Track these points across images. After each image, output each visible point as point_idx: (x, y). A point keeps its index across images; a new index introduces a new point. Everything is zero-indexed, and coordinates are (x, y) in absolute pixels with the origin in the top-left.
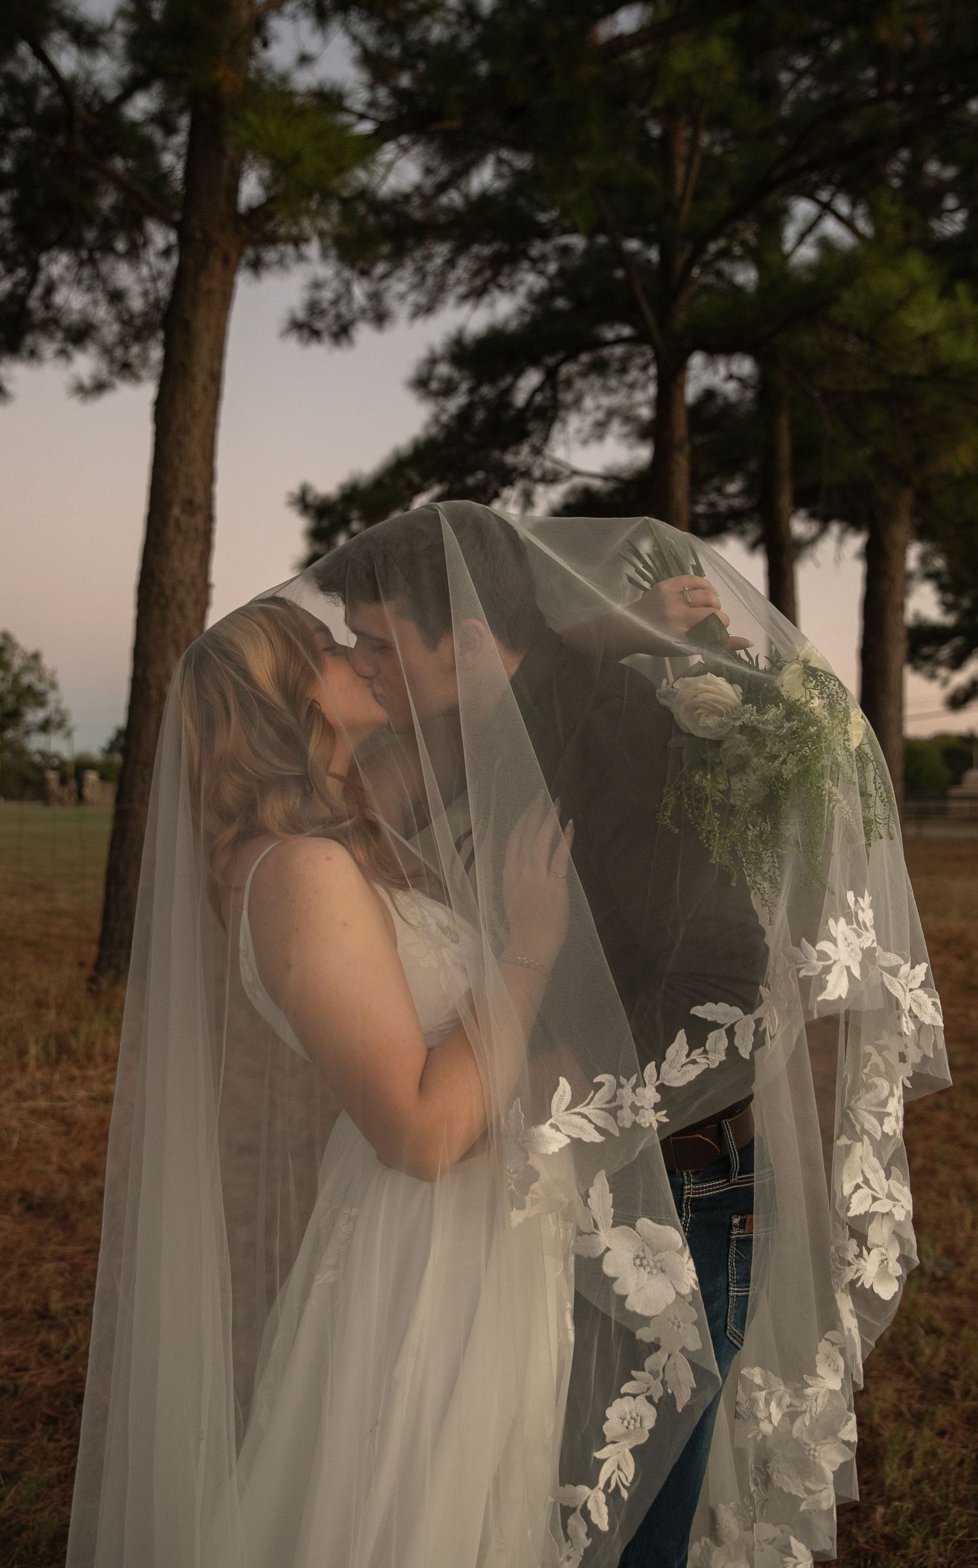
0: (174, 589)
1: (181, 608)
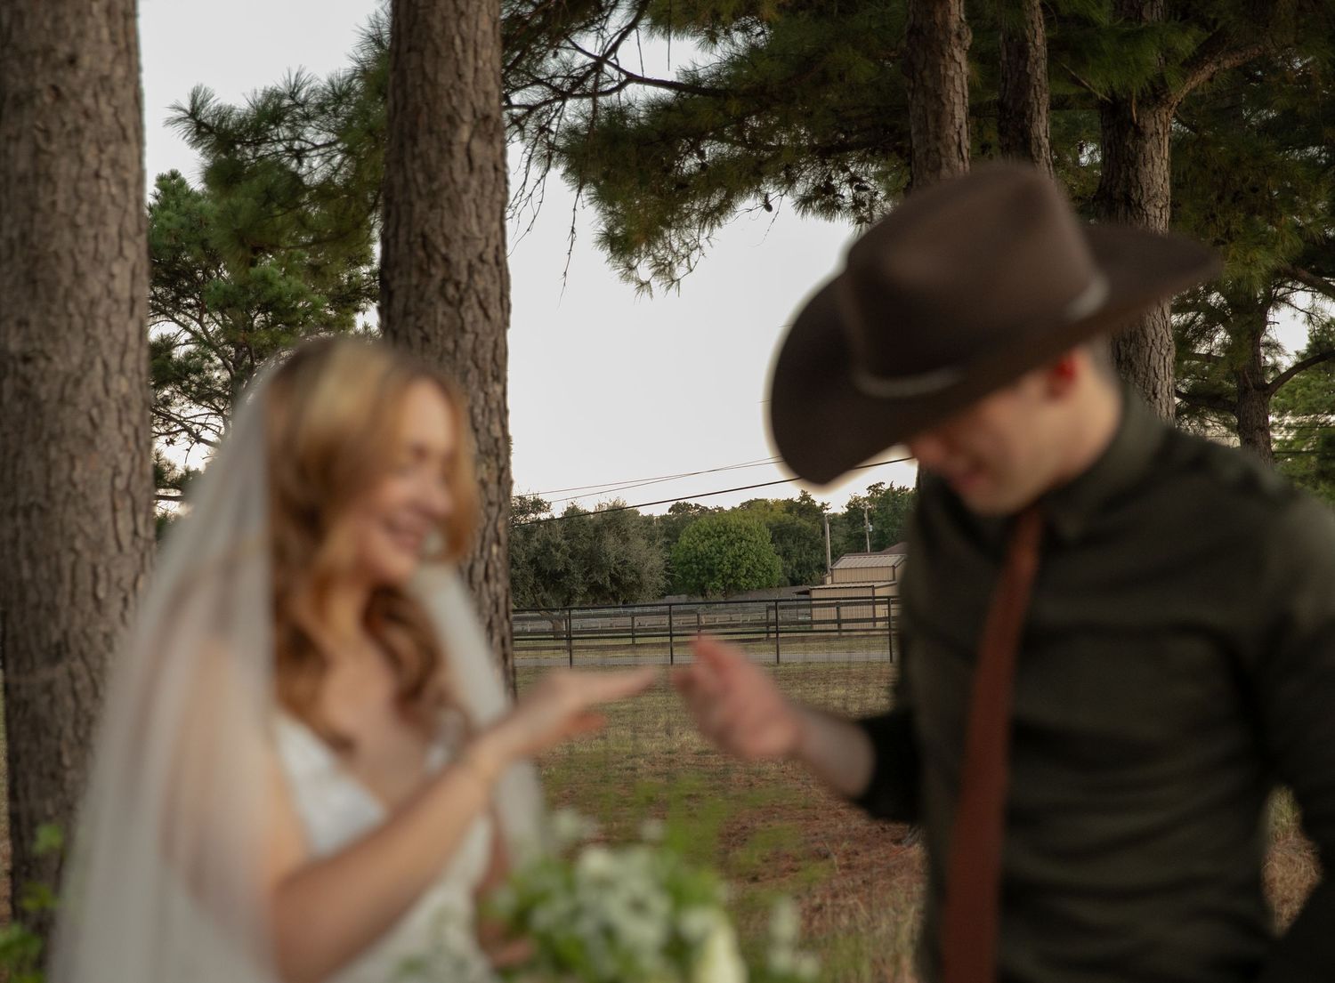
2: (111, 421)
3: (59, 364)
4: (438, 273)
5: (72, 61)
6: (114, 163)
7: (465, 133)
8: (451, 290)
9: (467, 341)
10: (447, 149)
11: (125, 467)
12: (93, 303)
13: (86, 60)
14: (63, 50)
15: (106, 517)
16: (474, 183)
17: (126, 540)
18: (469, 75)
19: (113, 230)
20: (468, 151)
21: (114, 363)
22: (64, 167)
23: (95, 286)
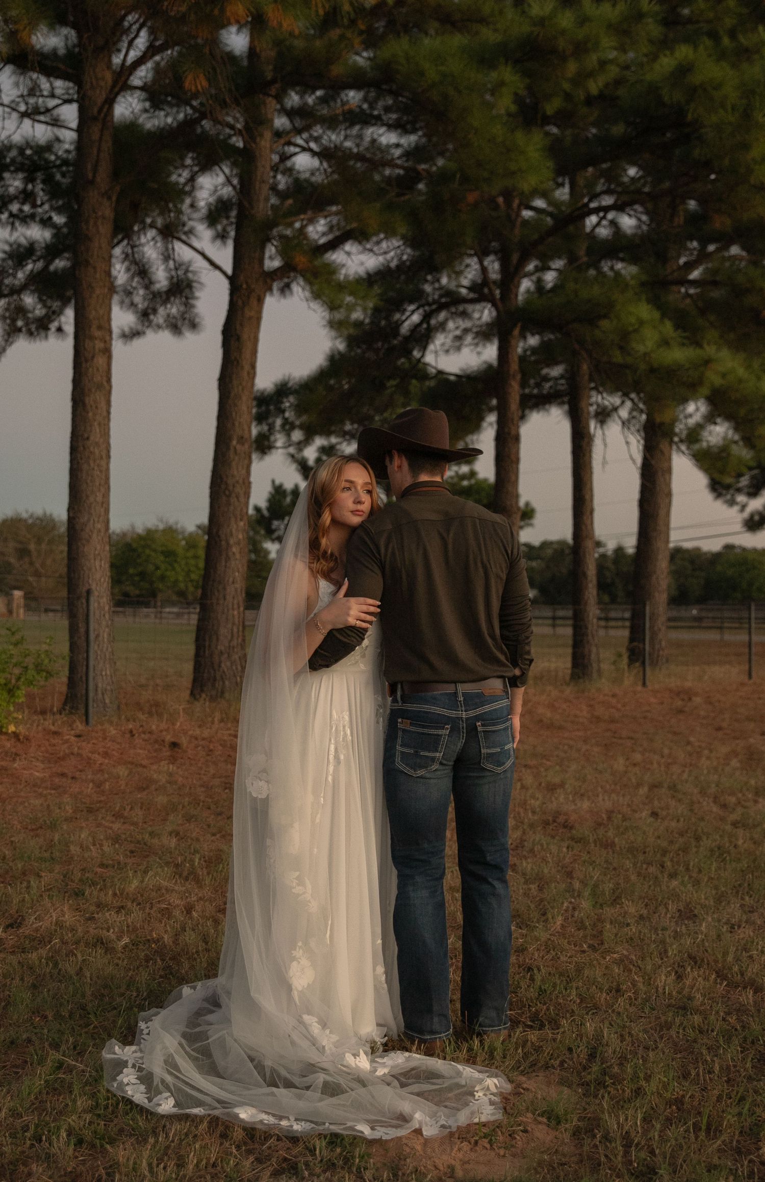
0: (234, 486)
1: (237, 497)
2: (94, 535)
3: (82, 520)
4: (223, 486)
5: (88, 438)
6: (98, 466)
7: (234, 442)
8: (227, 493)
9: (232, 508)
10: (228, 449)
11: (98, 548)
12: (91, 504)
13: (92, 438)
14: (86, 435)
15: (92, 561)
16: (237, 458)
17: (98, 567)
18: (237, 424)
19: (97, 484)
20: (235, 448)
21: (96, 519)
22: (85, 467)
23: (91, 499)
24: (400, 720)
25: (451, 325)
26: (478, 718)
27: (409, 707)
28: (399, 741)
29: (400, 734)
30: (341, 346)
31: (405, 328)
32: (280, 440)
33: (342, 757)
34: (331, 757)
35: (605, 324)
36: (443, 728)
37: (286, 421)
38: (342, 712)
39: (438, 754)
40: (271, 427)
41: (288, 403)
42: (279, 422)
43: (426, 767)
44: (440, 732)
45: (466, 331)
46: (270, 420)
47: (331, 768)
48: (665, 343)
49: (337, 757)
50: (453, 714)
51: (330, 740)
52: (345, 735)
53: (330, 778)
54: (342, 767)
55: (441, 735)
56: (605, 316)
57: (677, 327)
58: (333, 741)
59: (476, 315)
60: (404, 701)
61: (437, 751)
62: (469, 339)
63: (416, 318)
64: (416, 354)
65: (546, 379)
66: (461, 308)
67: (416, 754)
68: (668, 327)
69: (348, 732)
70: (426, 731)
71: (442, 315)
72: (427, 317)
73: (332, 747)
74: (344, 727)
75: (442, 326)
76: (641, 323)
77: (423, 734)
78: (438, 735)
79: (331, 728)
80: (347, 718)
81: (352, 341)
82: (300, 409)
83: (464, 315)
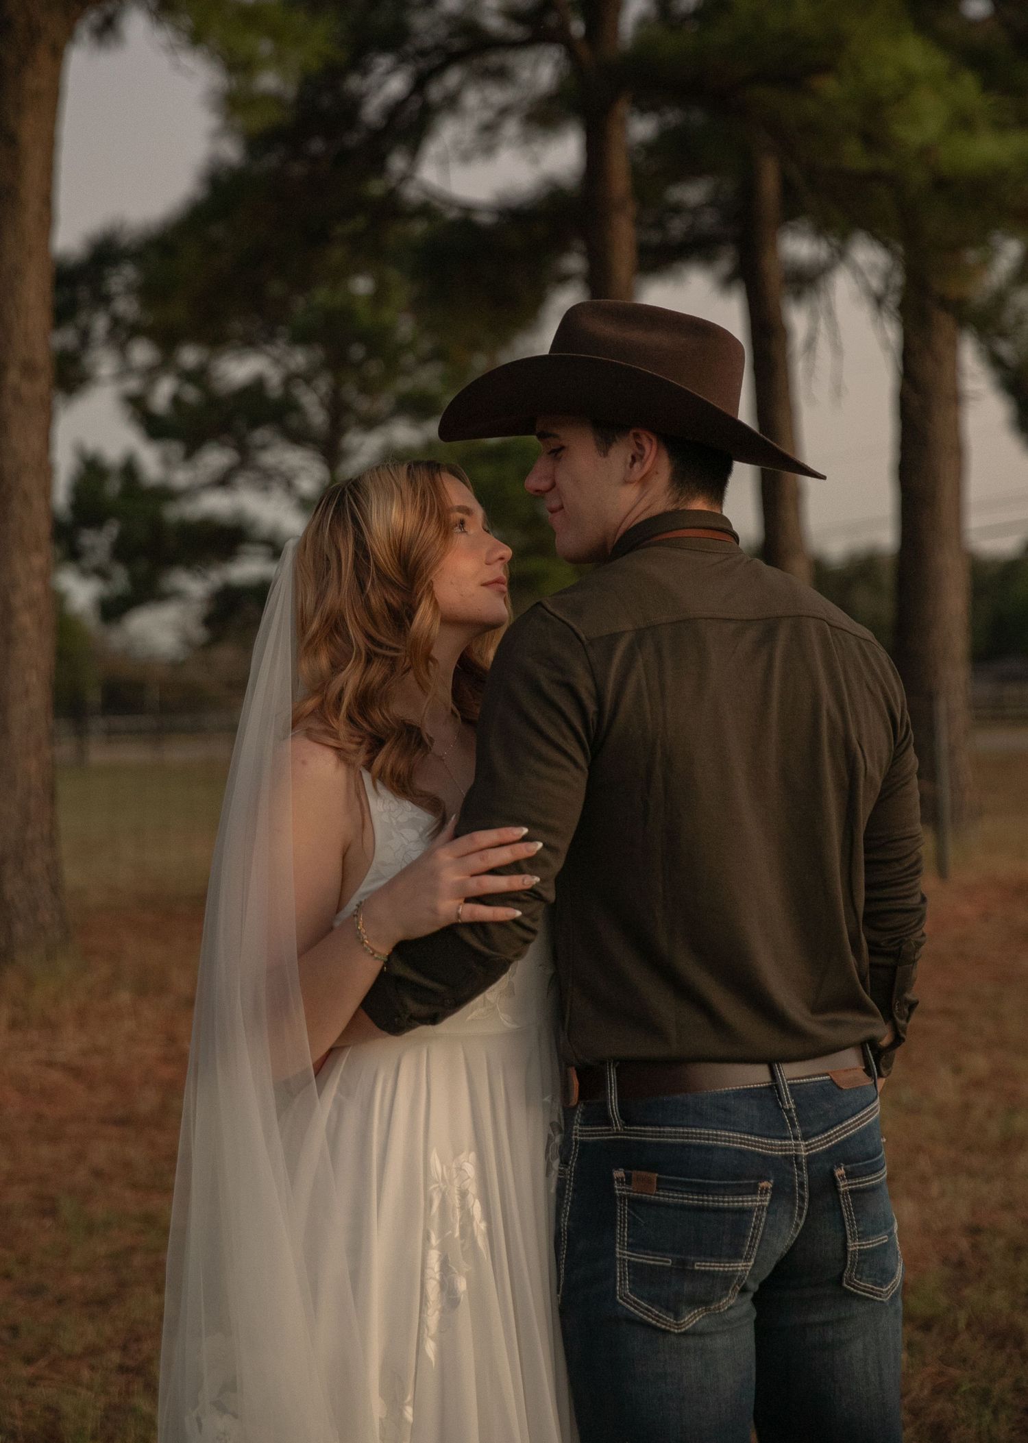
24: (619, 1174)
25: (471, 98)
26: (839, 1153)
27: (649, 1134)
28: (622, 1233)
29: (622, 1212)
30: (231, 152)
31: (372, 110)
32: (104, 363)
33: (462, 1285)
34: (433, 1287)
35: (829, 86)
36: (753, 1190)
37: (116, 322)
38: (456, 1154)
39: (740, 1266)
40: (85, 337)
41: (122, 279)
42: (100, 324)
43: (706, 1303)
44: (748, 1202)
45: (504, 112)
46: (82, 318)
47: (433, 1318)
48: (963, 122)
49: (447, 1287)
50: (772, 1147)
51: (427, 1238)
52: (467, 1216)
53: (430, 1348)
54: (464, 1315)
55: (749, 1211)
56: (826, 68)
57: (987, 85)
58: (434, 1241)
59: (525, 74)
60: (627, 1119)
61: (736, 1255)
62: (512, 128)
63: (397, 86)
64: (397, 163)
65: (677, 209)
66: (494, 59)
67: (682, 1269)
68: (968, 88)
69: (477, 1209)
70: (710, 1201)
71: (453, 77)
72: (420, 84)
73: (434, 1258)
74: (463, 1194)
75: (452, 102)
76: (910, 80)
77: (701, 1209)
78: (742, 1211)
79: (429, 1202)
80: (470, 1169)
81: (256, 144)
82: (148, 293)
83: (501, 75)
